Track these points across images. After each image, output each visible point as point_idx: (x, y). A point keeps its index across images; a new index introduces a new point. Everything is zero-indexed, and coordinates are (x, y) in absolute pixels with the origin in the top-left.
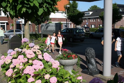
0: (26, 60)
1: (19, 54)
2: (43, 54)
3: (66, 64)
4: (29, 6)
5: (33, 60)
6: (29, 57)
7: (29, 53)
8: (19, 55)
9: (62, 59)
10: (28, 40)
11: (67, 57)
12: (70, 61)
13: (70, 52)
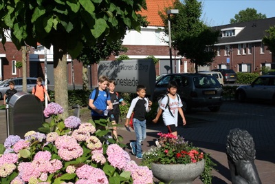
0: (58, 165)
1: (37, 147)
2: (105, 147)
3: (172, 177)
4: (66, 12)
5: (78, 166)
6: (65, 158)
7: (68, 145)
8: (37, 151)
9: (159, 161)
10: (60, 107)
11: (174, 156)
12: (183, 169)
13: (183, 142)
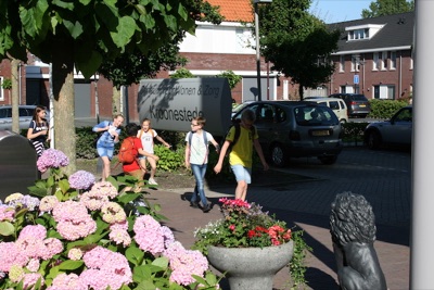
0: (57, 247)
1: (27, 218)
2: (132, 219)
3: (241, 269)
4: (71, 6)
5: (86, 249)
6: (68, 236)
7: (72, 216)
8: (25, 224)
9: (221, 243)
10: (64, 156)
11: (245, 234)
12: (258, 255)
13: (260, 212)
